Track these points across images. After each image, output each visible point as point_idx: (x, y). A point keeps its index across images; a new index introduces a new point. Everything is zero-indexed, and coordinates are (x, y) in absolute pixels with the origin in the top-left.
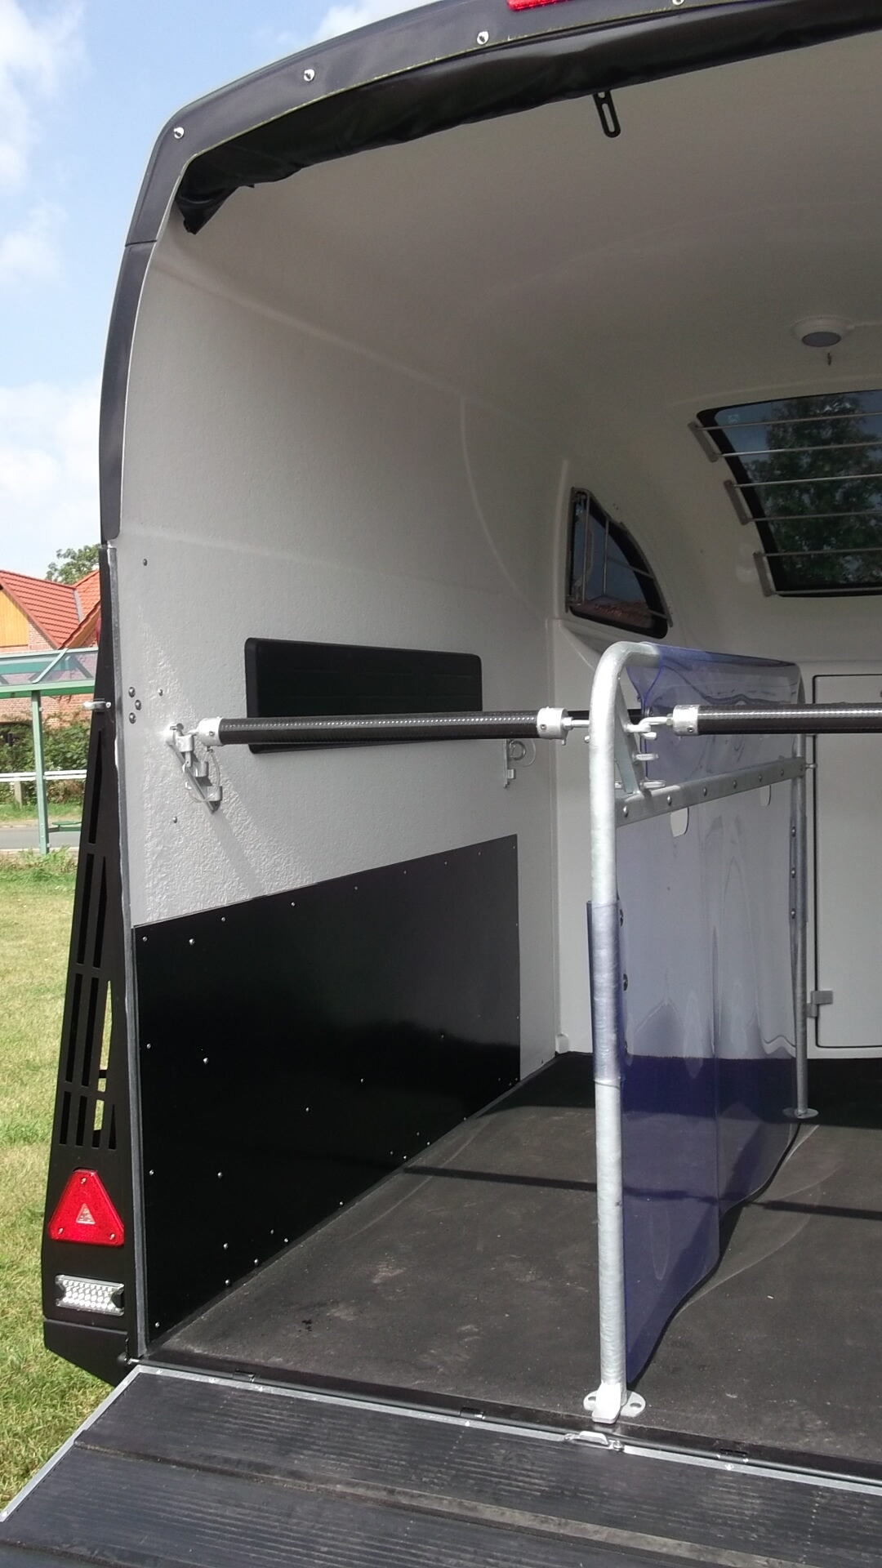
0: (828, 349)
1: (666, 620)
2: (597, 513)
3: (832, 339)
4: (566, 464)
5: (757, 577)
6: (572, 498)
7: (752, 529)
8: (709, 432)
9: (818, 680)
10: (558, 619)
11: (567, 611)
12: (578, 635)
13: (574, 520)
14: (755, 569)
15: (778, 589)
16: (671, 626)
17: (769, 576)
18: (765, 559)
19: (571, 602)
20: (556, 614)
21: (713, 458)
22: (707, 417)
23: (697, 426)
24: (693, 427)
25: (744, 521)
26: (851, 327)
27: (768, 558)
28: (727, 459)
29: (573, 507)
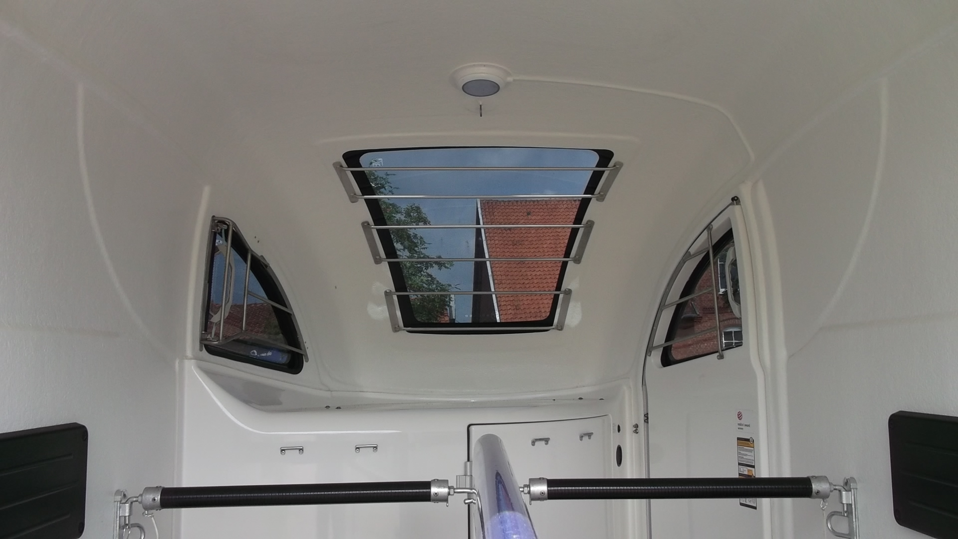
0: (482, 100)
1: (302, 355)
2: (240, 246)
3: (491, 88)
4: (207, 190)
5: (387, 314)
6: (212, 227)
7: (385, 267)
8: (352, 172)
9: (473, 428)
10: (191, 359)
11: (201, 350)
12: (212, 375)
13: (213, 250)
14: (385, 307)
15: (405, 326)
16: (307, 361)
17: (399, 313)
18: (395, 298)
19: (206, 340)
20: (189, 353)
21: (353, 199)
22: (352, 158)
23: (341, 166)
24: (338, 167)
25: (378, 261)
26: (510, 79)
27: (398, 296)
28: (366, 200)
29: (214, 236)
